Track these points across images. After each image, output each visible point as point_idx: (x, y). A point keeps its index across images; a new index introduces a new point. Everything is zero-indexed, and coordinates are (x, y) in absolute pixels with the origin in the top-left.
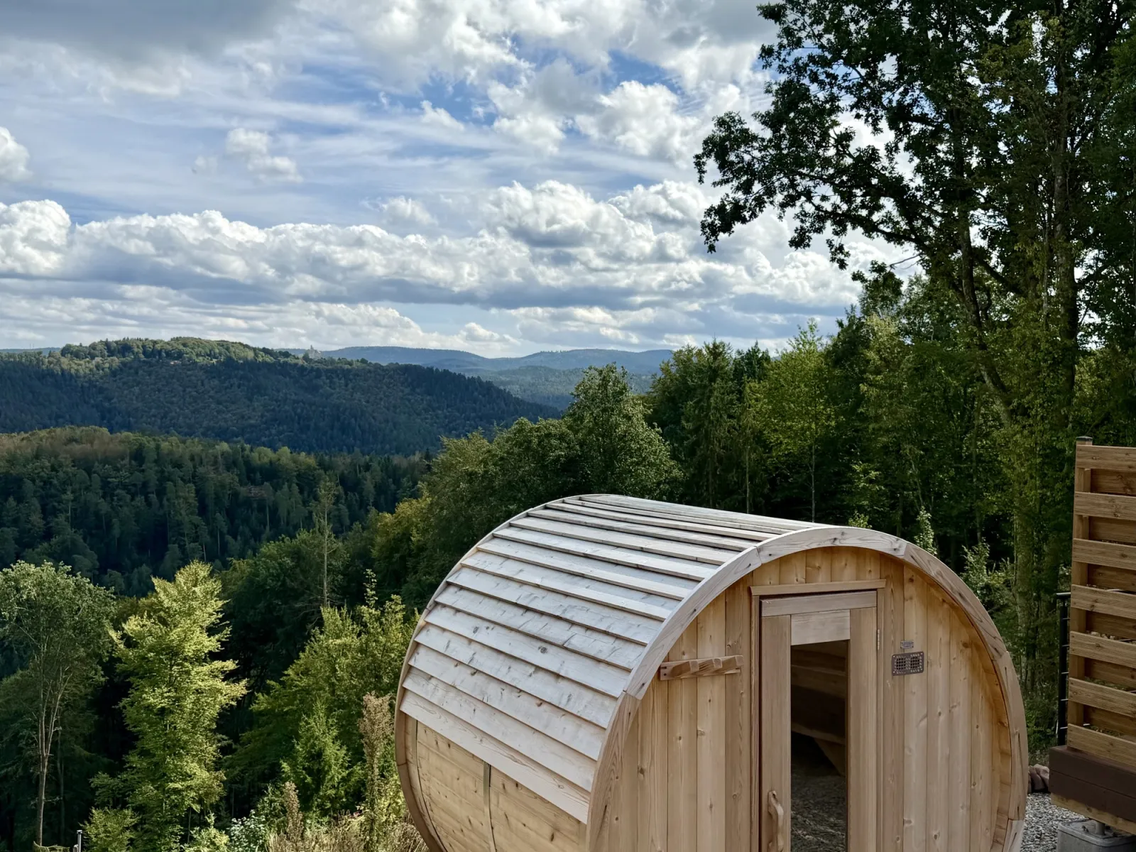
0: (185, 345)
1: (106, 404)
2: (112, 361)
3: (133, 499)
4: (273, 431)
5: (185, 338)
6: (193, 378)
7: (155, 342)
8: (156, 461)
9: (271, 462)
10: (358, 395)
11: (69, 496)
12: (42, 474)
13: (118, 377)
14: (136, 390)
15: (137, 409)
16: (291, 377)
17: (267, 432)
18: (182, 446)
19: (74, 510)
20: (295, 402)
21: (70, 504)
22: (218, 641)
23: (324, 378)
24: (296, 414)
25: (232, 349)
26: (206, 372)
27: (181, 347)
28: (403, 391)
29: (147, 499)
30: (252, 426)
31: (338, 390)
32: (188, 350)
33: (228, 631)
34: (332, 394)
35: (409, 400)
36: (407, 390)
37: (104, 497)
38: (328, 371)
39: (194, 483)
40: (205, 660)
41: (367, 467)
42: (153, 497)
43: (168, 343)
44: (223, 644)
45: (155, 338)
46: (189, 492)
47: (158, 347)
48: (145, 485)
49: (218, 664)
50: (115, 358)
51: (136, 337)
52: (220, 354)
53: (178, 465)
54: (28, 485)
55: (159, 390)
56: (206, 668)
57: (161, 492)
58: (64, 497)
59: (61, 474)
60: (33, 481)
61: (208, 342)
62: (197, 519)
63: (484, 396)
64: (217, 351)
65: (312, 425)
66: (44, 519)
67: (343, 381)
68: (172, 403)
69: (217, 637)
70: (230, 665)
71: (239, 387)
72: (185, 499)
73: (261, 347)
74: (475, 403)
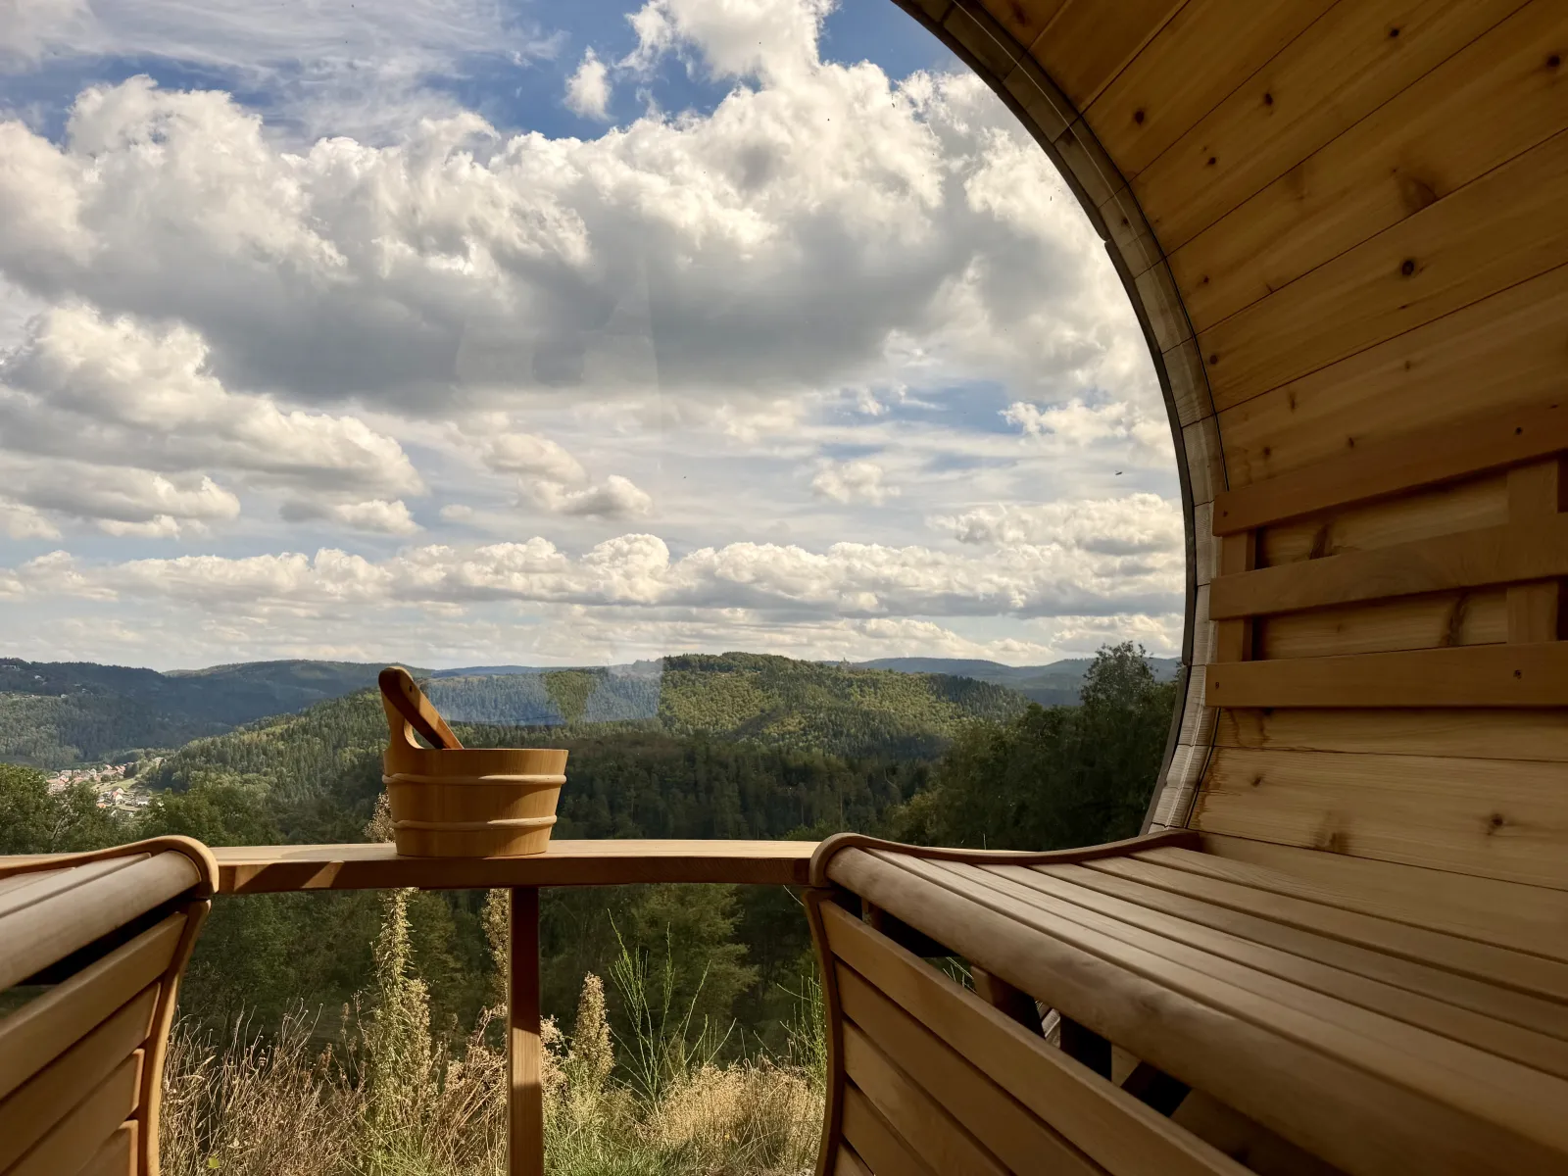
0: (734, 659)
1: (668, 713)
2: (675, 674)
3: (686, 797)
4: (810, 737)
5: (733, 653)
6: (741, 689)
7: (709, 657)
8: (705, 763)
9: (805, 764)
10: (887, 703)
11: (633, 793)
12: (611, 773)
13: (679, 688)
14: (694, 699)
15: (693, 717)
16: (825, 687)
17: (804, 738)
18: (728, 748)
19: (636, 806)
20: (829, 709)
21: (633, 800)
22: (732, 924)
23: (855, 686)
24: (830, 721)
25: (774, 662)
26: (752, 683)
27: (731, 661)
28: (928, 699)
29: (697, 797)
30: (790, 733)
31: (868, 698)
32: (736, 663)
33: (741, 915)
34: (862, 702)
35: (934, 707)
36: (933, 698)
37: (661, 794)
38: (858, 680)
39: (738, 782)
40: (719, 943)
41: (894, 771)
42: (702, 795)
43: (720, 658)
44: (736, 927)
45: (709, 654)
46: (732, 790)
47: (712, 661)
48: (696, 783)
49: (731, 947)
50: (676, 671)
51: (693, 653)
52: (764, 667)
53: (725, 766)
54: (598, 782)
55: (712, 700)
56: (719, 951)
57: (709, 790)
58: (628, 794)
59: (626, 773)
60: (603, 779)
61: (753, 655)
62: (739, 817)
63: (1008, 703)
64: (761, 663)
65: (845, 731)
66: (611, 815)
67: (872, 690)
68: (723, 711)
69: (731, 920)
70: (742, 949)
71: (780, 696)
72: (729, 797)
73: (799, 659)
74: (1000, 710)
